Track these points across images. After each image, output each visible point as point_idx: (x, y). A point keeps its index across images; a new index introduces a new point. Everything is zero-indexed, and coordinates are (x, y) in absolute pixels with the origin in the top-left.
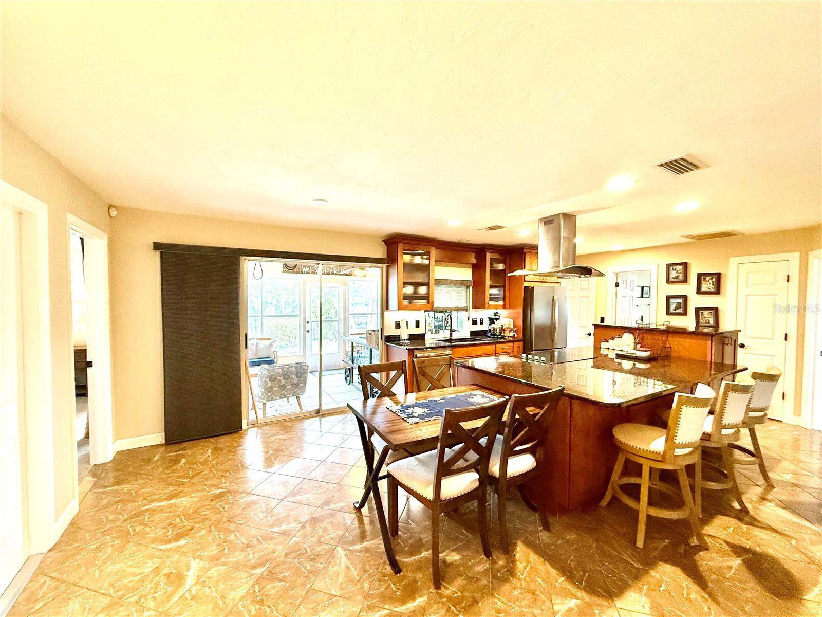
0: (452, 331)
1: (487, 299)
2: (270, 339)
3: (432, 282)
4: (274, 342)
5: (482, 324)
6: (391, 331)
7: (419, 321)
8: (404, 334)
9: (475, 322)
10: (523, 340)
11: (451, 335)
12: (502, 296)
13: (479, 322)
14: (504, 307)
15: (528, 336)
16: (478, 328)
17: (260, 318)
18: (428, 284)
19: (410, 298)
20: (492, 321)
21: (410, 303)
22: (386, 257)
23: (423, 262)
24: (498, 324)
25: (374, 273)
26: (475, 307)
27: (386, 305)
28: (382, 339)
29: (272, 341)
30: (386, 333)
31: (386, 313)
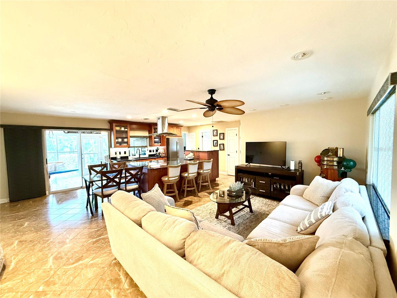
0: (140, 155)
1: (153, 143)
2: (63, 162)
3: (129, 137)
4: (64, 163)
5: (153, 152)
6: (113, 155)
7: (126, 152)
8: (119, 156)
9: (150, 151)
10: (167, 157)
11: (140, 156)
12: (160, 141)
13: (152, 151)
14: (161, 145)
15: (168, 156)
16: (152, 153)
17: (57, 153)
18: (127, 138)
19: (120, 143)
20: (157, 151)
21: (120, 145)
22: (109, 128)
23: (125, 130)
24: (159, 151)
25: (105, 134)
26: (150, 146)
27: (110, 146)
28: (109, 159)
29: (63, 163)
30: (111, 156)
31: (111, 149)
